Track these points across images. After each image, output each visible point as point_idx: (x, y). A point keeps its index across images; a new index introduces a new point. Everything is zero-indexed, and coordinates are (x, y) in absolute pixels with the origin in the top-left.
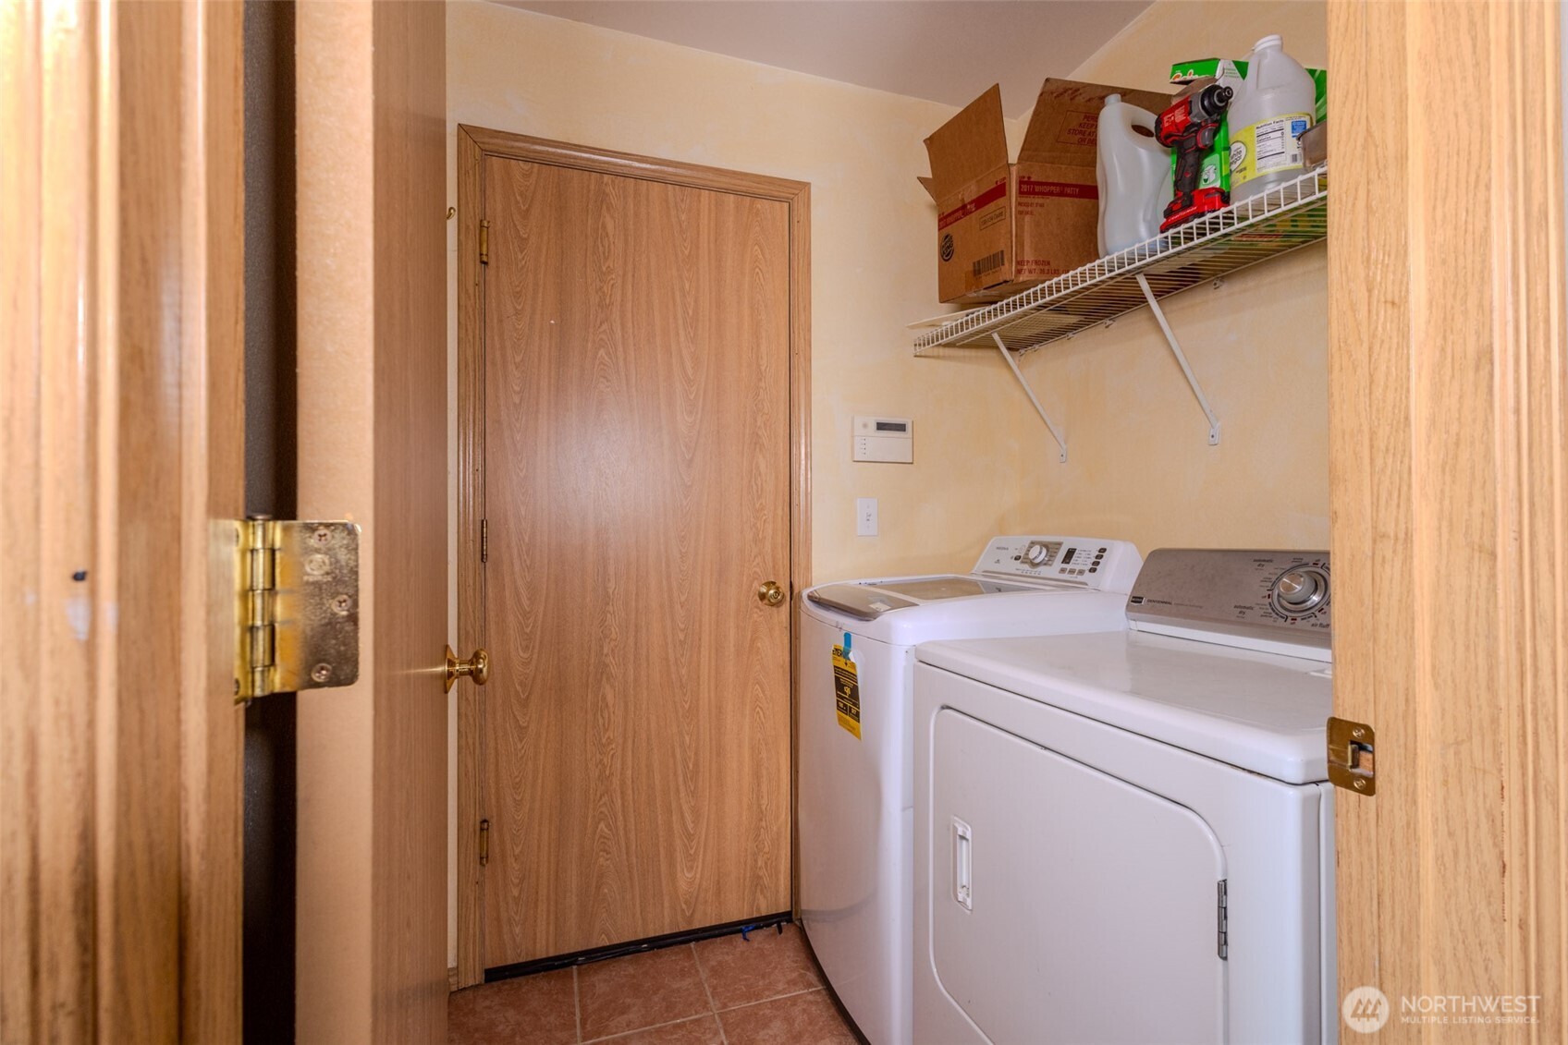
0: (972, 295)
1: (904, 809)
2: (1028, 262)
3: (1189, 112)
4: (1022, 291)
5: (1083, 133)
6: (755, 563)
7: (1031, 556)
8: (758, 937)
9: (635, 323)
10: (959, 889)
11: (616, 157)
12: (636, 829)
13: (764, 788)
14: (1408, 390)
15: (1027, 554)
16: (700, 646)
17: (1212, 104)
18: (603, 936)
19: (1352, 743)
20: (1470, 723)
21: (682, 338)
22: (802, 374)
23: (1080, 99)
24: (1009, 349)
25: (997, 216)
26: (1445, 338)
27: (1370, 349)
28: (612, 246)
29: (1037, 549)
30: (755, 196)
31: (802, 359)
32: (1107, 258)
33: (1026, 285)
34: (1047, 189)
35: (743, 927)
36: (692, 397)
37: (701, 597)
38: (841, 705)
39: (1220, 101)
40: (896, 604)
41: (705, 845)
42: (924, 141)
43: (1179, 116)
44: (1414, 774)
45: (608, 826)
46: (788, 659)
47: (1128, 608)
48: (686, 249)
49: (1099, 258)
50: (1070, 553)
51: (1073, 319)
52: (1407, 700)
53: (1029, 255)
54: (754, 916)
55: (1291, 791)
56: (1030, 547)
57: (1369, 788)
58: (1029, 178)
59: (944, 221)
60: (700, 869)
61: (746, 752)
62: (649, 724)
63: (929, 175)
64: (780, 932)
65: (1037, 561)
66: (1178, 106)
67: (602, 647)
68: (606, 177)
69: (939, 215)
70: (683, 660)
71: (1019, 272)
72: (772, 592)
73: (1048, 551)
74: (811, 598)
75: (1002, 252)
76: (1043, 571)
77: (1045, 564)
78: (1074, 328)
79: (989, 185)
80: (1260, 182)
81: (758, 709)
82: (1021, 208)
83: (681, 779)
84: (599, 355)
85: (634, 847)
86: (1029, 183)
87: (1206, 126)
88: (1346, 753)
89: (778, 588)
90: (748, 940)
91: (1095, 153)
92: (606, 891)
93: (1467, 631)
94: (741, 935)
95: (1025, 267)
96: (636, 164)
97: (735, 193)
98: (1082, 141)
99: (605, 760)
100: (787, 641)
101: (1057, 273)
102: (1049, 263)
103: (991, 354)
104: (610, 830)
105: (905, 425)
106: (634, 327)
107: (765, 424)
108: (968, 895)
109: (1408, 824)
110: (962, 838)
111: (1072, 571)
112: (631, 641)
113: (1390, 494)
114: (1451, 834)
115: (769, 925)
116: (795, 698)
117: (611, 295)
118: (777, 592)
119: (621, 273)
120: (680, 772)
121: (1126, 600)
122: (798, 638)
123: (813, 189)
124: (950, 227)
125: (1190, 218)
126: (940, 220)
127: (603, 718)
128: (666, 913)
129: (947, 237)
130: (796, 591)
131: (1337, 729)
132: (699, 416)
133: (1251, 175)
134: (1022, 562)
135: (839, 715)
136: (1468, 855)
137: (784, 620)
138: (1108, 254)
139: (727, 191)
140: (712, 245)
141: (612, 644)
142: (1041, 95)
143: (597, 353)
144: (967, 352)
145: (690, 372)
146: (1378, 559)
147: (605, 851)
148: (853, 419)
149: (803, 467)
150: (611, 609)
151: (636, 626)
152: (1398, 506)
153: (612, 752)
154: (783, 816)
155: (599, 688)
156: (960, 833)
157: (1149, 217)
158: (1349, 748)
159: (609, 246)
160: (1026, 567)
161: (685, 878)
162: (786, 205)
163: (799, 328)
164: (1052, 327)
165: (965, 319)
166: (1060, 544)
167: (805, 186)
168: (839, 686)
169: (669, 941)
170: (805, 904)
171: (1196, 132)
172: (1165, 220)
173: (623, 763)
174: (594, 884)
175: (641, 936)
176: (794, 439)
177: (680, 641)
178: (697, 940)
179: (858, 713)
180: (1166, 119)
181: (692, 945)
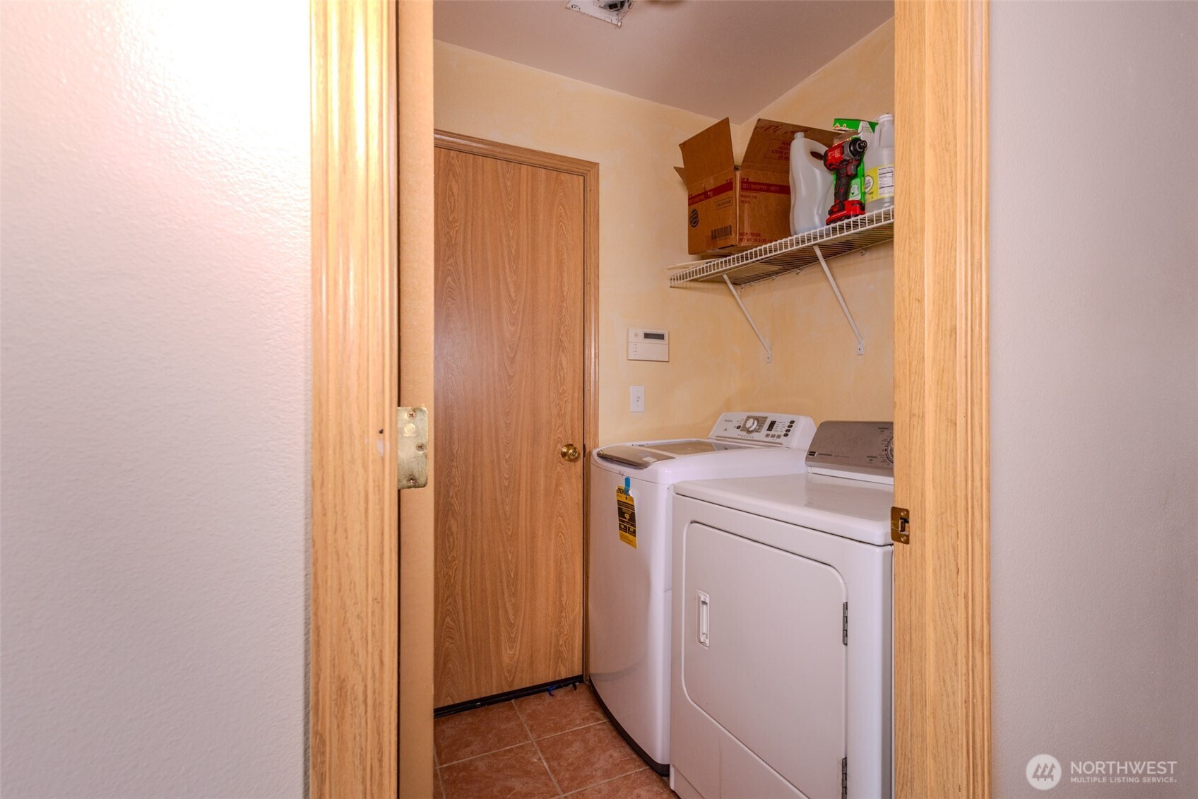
0: (710, 251)
1: (666, 591)
2: (747, 234)
3: (842, 153)
4: (743, 251)
5: (782, 153)
6: (559, 431)
7: (748, 426)
8: (559, 693)
9: (474, 258)
10: (701, 635)
11: (460, 139)
12: (473, 621)
13: (564, 589)
14: (924, 344)
15: (745, 425)
16: (519, 490)
17: (855, 149)
18: (449, 698)
19: (901, 519)
20: (946, 503)
21: (507, 271)
22: (593, 299)
23: (779, 132)
24: (734, 284)
25: (728, 202)
26: (939, 319)
27: (910, 322)
28: (457, 203)
29: (751, 421)
30: (560, 171)
31: (593, 288)
32: (795, 236)
33: (745, 249)
34: (759, 187)
35: (549, 687)
36: (514, 313)
37: (521, 455)
38: (623, 527)
39: (860, 148)
40: (660, 458)
41: (522, 630)
42: (680, 145)
43: (837, 154)
44: (924, 531)
45: (452, 620)
46: (581, 498)
47: (807, 459)
48: (510, 206)
49: (791, 236)
50: (773, 424)
51: (776, 268)
52: (922, 495)
53: (747, 229)
54: (557, 679)
55: (878, 550)
56: (747, 420)
57: (907, 542)
58: (748, 179)
59: (692, 200)
60: (518, 648)
61: (552, 564)
62: (482, 546)
63: (682, 166)
64: (575, 689)
65: (751, 429)
66: (837, 147)
67: (448, 492)
68: (452, 153)
69: (689, 196)
70: (507, 500)
71: (741, 240)
72: (571, 451)
73: (758, 422)
74: (600, 455)
75: (730, 226)
76: (755, 436)
77: (757, 431)
78: (776, 273)
79: (722, 182)
80: (880, 202)
81: (560, 534)
82: (742, 199)
83: (505, 584)
84: (447, 281)
85: (471, 634)
86: (747, 182)
87: (852, 162)
88: (898, 524)
89: (575, 449)
90: (553, 695)
91: (789, 165)
92: (451, 665)
93: (946, 460)
94: (547, 693)
95: (745, 237)
96: (474, 144)
97: (546, 168)
98: (780, 158)
99: (450, 573)
100: (581, 486)
101: (765, 242)
102: (760, 235)
103: (722, 286)
104: (454, 622)
105: (663, 335)
106: (472, 261)
107: (566, 332)
108: (707, 638)
109: (922, 555)
110: (704, 603)
111: (773, 436)
112: (470, 487)
113: (917, 394)
114: (939, 558)
115: (567, 685)
116: (587, 526)
117: (456, 239)
118: (575, 451)
119: (463, 222)
120: (504, 580)
121: (805, 454)
122: (589, 483)
123: (601, 168)
124: (696, 204)
125: (843, 218)
126: (689, 199)
127: (449, 542)
128: (494, 680)
129: (694, 211)
130: (587, 451)
131: (895, 511)
132: (519, 326)
133: (876, 197)
134: (742, 430)
135: (621, 534)
136: (945, 567)
137: (579, 470)
138: (796, 234)
139: (540, 167)
140: (529, 204)
141: (456, 489)
142: (755, 129)
143: (446, 280)
144: (706, 285)
145: (513, 294)
146: (912, 426)
147: (449, 637)
148: (628, 330)
149: (593, 364)
150: (455, 464)
151: (473, 476)
152: (920, 400)
153: (455, 567)
154: (578, 608)
155: (447, 521)
156: (702, 600)
157: (820, 212)
158: (900, 521)
159: (454, 202)
160: (744, 433)
161: (507, 655)
162: (582, 178)
163: (590, 266)
164: (762, 272)
165: (706, 265)
166: (766, 418)
167: (596, 165)
168: (621, 514)
169: (496, 699)
170: (592, 670)
171: (847, 165)
172: (829, 216)
173: (464, 573)
174: (442, 662)
175: (476, 697)
176: (587, 343)
177: (505, 486)
178: (516, 698)
179: (635, 531)
180: (829, 154)
181: (513, 701)
